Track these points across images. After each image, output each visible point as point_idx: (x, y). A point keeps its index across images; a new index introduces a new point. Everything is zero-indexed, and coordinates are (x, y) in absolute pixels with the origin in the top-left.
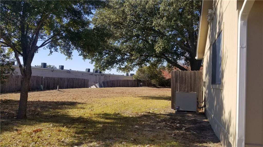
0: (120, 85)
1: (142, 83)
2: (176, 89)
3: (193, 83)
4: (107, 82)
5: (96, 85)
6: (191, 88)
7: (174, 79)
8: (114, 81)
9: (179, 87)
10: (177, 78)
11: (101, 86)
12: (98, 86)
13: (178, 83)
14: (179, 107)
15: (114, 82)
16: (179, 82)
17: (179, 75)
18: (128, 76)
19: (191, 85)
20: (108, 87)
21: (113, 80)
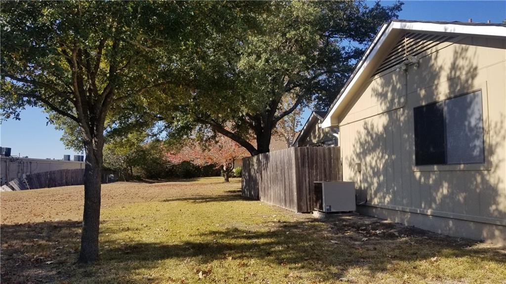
0: (68, 182)
1: (113, 175)
2: (304, 178)
3: (328, 166)
4: (38, 176)
5: (11, 184)
6: (325, 176)
7: (300, 161)
8: (54, 173)
9: (307, 175)
10: (304, 159)
11: (23, 187)
12: (16, 186)
13: (306, 167)
14: (330, 206)
15: (53, 175)
16: (307, 165)
17: (306, 154)
18: (69, 159)
19: (325, 169)
20: (41, 186)
21: (50, 172)
